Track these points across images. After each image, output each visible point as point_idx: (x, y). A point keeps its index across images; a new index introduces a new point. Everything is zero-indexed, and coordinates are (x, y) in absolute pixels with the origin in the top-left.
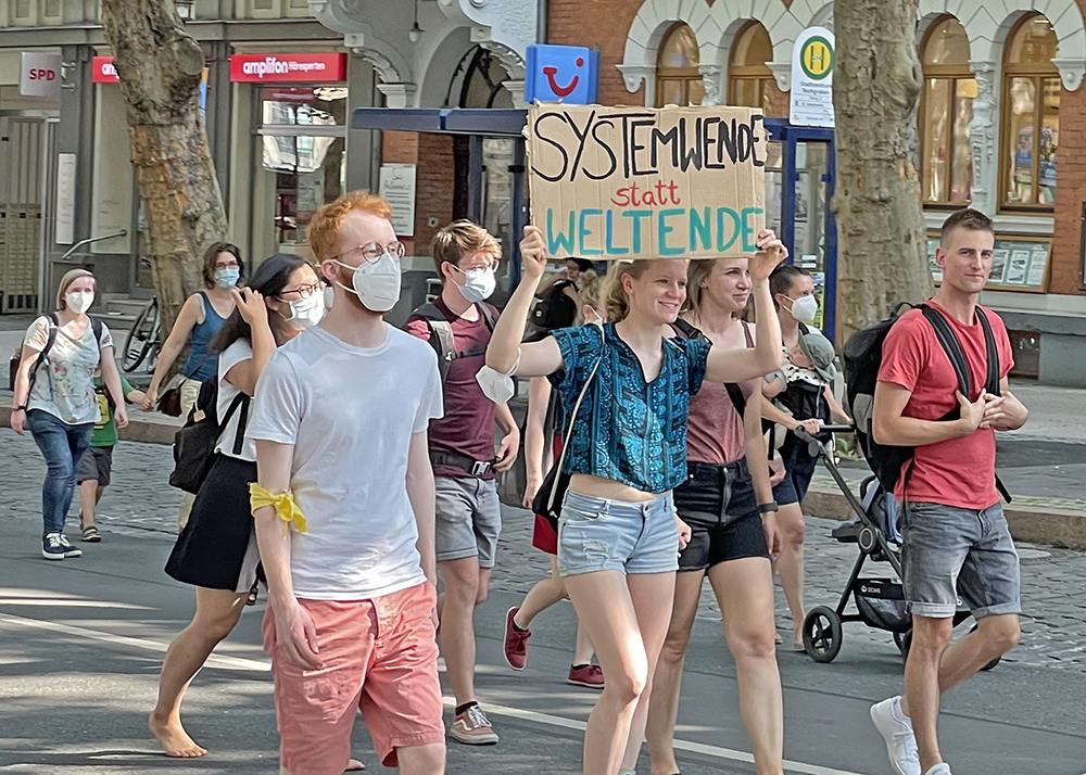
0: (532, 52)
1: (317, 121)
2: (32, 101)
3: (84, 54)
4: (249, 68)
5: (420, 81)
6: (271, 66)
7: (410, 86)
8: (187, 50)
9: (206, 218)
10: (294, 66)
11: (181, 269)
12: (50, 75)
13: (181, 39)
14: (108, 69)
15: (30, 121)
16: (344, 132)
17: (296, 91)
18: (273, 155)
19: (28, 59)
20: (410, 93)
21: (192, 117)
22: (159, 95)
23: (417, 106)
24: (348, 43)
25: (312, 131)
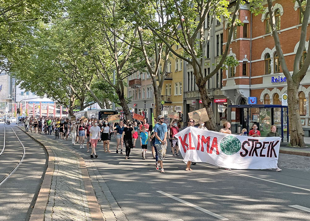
0: (249, 98)
1: (224, 107)
2: (193, 105)
3: (198, 100)
4: (216, 101)
5: (236, 102)
6: (219, 101)
7: (234, 102)
8: (210, 99)
9: (212, 118)
10: (221, 101)
11: (210, 124)
12: (195, 103)
13: (209, 98)
14: (201, 102)
15: (193, 108)
16: (227, 108)
17: (221, 103)
18: (219, 111)
19: (192, 101)
20: (234, 103)
21: (210, 107)
22: (207, 104)
23: (235, 105)
24: (227, 98)
25: (223, 108)
